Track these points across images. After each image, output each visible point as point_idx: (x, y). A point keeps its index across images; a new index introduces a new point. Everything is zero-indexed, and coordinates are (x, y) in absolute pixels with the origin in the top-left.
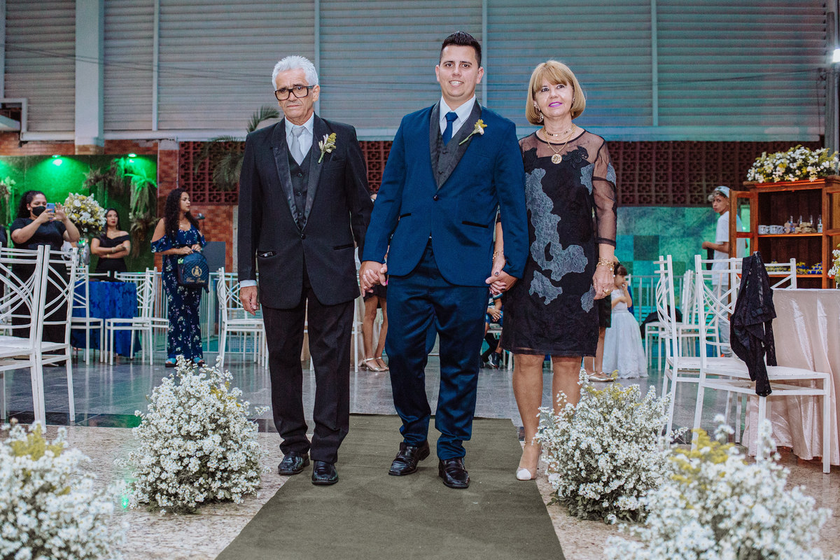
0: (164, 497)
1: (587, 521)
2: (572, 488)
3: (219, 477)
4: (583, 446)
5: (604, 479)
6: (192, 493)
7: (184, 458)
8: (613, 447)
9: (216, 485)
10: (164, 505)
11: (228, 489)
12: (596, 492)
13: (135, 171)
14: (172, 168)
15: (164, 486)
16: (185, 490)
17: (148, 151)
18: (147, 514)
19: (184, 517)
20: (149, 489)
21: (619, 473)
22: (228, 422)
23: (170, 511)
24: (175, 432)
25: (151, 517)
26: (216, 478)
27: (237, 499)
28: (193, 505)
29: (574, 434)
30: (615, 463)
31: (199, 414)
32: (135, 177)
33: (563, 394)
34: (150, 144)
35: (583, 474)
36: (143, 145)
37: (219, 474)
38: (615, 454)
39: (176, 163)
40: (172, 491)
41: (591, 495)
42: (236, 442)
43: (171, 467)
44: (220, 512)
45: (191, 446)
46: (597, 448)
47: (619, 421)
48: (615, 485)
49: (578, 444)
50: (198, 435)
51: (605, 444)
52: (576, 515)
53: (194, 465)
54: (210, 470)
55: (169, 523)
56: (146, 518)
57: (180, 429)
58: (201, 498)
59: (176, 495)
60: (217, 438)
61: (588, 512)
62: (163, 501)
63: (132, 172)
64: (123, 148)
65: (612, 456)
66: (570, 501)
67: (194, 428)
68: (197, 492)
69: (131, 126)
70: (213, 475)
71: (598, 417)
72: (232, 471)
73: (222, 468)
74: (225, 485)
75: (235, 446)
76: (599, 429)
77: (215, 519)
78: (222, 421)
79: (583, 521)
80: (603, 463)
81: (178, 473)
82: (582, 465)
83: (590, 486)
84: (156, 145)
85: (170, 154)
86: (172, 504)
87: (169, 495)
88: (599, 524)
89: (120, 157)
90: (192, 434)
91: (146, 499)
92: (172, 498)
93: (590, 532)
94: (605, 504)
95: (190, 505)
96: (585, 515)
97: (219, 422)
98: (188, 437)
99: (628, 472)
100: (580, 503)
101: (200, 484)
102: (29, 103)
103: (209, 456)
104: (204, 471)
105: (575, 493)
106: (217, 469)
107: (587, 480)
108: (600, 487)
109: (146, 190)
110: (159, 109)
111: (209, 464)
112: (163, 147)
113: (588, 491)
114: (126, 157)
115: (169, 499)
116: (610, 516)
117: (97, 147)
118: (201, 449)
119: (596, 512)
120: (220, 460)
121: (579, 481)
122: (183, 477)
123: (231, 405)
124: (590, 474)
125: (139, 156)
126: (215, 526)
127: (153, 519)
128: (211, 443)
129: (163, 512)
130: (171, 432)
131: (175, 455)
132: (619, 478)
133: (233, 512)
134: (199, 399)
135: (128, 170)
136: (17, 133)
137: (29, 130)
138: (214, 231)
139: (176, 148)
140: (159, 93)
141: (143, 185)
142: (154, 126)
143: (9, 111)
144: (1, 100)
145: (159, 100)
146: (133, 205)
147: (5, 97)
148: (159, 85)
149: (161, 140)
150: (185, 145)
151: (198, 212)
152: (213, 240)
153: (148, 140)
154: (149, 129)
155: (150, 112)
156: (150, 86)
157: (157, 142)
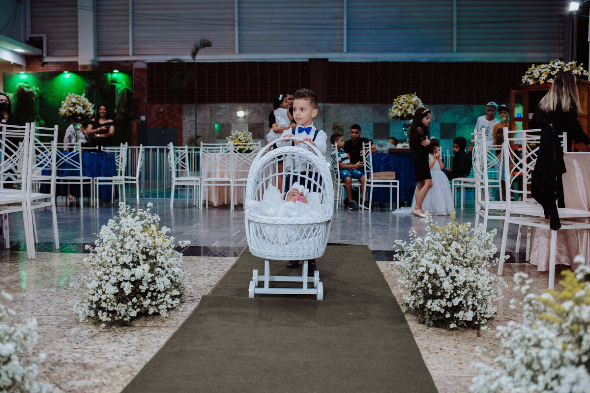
0: (105, 313)
1: (433, 329)
2: (421, 302)
3: (150, 296)
4: (432, 271)
5: (447, 296)
6: (126, 311)
7: (122, 282)
8: (454, 272)
9: (146, 303)
10: (104, 320)
11: (157, 306)
12: (441, 306)
13: (118, 82)
14: (142, 80)
15: (104, 305)
16: (121, 308)
17: (126, 68)
18: (92, 326)
19: (120, 328)
20: (94, 306)
21: (459, 292)
22: (156, 253)
23: (109, 325)
24: (114, 262)
25: (94, 330)
26: (147, 297)
27: (164, 313)
28: (128, 319)
29: (424, 262)
30: (455, 284)
31: (132, 249)
32: (118, 86)
33: (414, 231)
34: (127, 64)
35: (430, 292)
36: (123, 64)
37: (149, 294)
38: (455, 277)
39: (145, 77)
40: (111, 309)
41: (438, 309)
42: (163, 269)
43: (111, 290)
44: (149, 324)
45: (127, 273)
46: (441, 273)
47: (457, 250)
48: (456, 302)
49: (428, 269)
50: (131, 265)
51: (447, 269)
52: (424, 323)
53: (128, 288)
54: (142, 291)
55: (107, 335)
56: (90, 330)
57: (117, 259)
58: (134, 313)
59: (114, 312)
60: (147, 267)
61: (434, 321)
62: (103, 317)
63: (116, 82)
64: (110, 67)
65: (453, 278)
66: (420, 312)
67: (127, 259)
68: (130, 309)
69: (115, 52)
70: (144, 295)
71: (442, 248)
72: (159, 292)
73: (152, 289)
74: (154, 303)
75: (162, 272)
76: (443, 258)
77: (145, 330)
78: (152, 253)
79: (430, 328)
80: (447, 285)
81: (115, 295)
82: (429, 285)
83: (437, 301)
84: (132, 65)
85: (141, 70)
86: (110, 320)
87: (109, 312)
88: (443, 331)
89: (107, 72)
90: (127, 263)
91: (92, 313)
92: (110, 315)
93: (436, 337)
94: (448, 316)
95: (125, 319)
96: (431, 323)
97: (150, 254)
98: (125, 266)
99: (466, 291)
100: (427, 313)
101: (133, 303)
102: (48, 37)
103: (141, 280)
104: (136, 292)
105: (423, 306)
106: (148, 290)
107: (434, 297)
108: (444, 303)
109: (125, 94)
110: (133, 41)
111: (141, 287)
112: (136, 65)
113: (434, 305)
114: (112, 72)
115: (108, 316)
116: (452, 326)
117: (93, 66)
118: (133, 275)
119: (440, 321)
120: (149, 283)
121: (427, 297)
122: (121, 297)
123: (159, 241)
124: (436, 293)
125: (121, 71)
126: (143, 337)
127: (95, 331)
128: (142, 271)
129: (103, 325)
130: (111, 262)
131: (113, 280)
132: (458, 295)
133: (160, 324)
134: (133, 236)
135: (112, 81)
136: (40, 57)
137: (48, 55)
138: (170, 121)
139: (144, 66)
140: (133, 30)
141: (123, 91)
142: (131, 53)
143: (35, 42)
144: (29, 35)
145: (133, 36)
146: (117, 104)
147: (32, 33)
148: (133, 25)
149: (135, 61)
150: (150, 65)
151: (160, 108)
152: (170, 126)
153: (126, 62)
154: (128, 55)
155: (128, 43)
156: (127, 26)
157: (132, 63)
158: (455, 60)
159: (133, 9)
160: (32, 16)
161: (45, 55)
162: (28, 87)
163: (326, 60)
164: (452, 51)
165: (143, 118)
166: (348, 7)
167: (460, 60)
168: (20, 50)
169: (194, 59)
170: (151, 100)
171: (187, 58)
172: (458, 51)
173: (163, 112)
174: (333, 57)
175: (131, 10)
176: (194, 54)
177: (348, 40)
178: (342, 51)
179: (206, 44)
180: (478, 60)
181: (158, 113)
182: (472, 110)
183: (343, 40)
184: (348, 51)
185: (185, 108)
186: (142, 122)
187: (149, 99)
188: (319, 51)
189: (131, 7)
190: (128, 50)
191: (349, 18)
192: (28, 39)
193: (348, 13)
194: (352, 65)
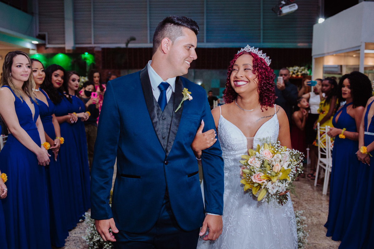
13: (87, 59)
14: (99, 57)
17: (91, 51)
32: (88, 61)
34: (91, 49)
36: (89, 49)
39: (100, 55)
64: (83, 50)
85: (98, 52)
89: (82, 54)
102: (48, 34)
109: (92, 65)
110: (94, 36)
112: (96, 49)
114: (84, 53)
117: (73, 50)
125: (89, 53)
135: (85, 59)
136: (44, 45)
137: (49, 43)
139: (100, 50)
140: (94, 31)
141: (90, 64)
142: (93, 42)
143: (41, 37)
144: (38, 33)
145: (94, 33)
146: (87, 70)
147: (40, 31)
148: (94, 28)
149: (95, 47)
150: (104, 49)
153: (91, 47)
154: (91, 43)
155: (91, 37)
156: (91, 28)
157: (93, 48)
158: (262, 47)
159: (94, 19)
160: (40, 23)
161: (47, 43)
164: (260, 42)
166: (207, 19)
167: (264, 47)
168: (36, 42)
169: (127, 46)
171: (123, 46)
172: (264, 42)
174: (199, 45)
175: (92, 20)
176: (127, 44)
177: (207, 36)
178: (204, 42)
179: (133, 39)
183: (203, 36)
184: (207, 42)
185: (122, 71)
187: (103, 67)
189: (92, 18)
190: (91, 40)
191: (207, 24)
192: (37, 35)
193: (207, 22)
194: (209, 49)
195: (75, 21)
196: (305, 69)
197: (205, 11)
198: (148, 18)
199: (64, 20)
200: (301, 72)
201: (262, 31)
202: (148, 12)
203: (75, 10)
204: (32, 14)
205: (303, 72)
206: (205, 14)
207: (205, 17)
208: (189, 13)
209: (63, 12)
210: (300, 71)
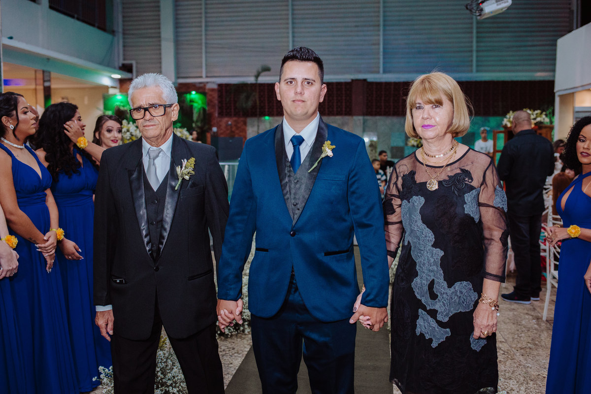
13: (195, 101)
14: (214, 98)
17: (201, 89)
32: (195, 105)
34: (202, 85)
36: (198, 85)
39: (216, 95)
63: (193, 102)
64: (189, 88)
69: (191, 75)
84: (205, 85)
85: (213, 90)
89: (187, 93)
102: (137, 63)
109: (202, 111)
110: (206, 65)
112: (209, 86)
114: (190, 93)
125: (197, 92)
135: (192, 101)
138: (237, 132)
139: (215, 87)
140: (206, 57)
141: (200, 109)
142: (204, 75)
143: (127, 68)
144: (122, 62)
145: (206, 61)
146: (195, 118)
147: (124, 59)
148: (206, 52)
149: (207, 83)
150: (220, 85)
151: (228, 121)
152: (237, 136)
153: (201, 83)
154: (201, 77)
155: (201, 67)
156: (201, 53)
157: (205, 84)
158: (474, 79)
159: (206, 39)
160: (124, 46)
161: (134, 77)
162: (123, 106)
163: (365, 80)
164: (471, 71)
165: (215, 129)
166: (384, 35)
167: (478, 79)
168: (118, 76)
169: (257, 80)
170: (221, 114)
171: (251, 80)
172: (477, 71)
173: (231, 125)
174: (371, 77)
175: (204, 41)
176: (257, 76)
178: (378, 72)
179: (266, 69)
180: (495, 79)
181: (227, 125)
182: (489, 121)
183: (379, 63)
184: (385, 72)
185: (249, 120)
186: (214, 133)
187: (219, 114)
188: (360, 72)
189: (203, 37)
190: (201, 72)
191: (384, 44)
192: (120, 65)
193: (384, 40)
194: (388, 84)
195: (177, 43)
196: (541, 113)
197: (381, 23)
198: (290, 35)
199: (160, 41)
200: (535, 119)
201: (474, 54)
202: (290, 26)
203: (177, 25)
204: (113, 32)
205: (539, 119)
206: (381, 28)
207: (381, 33)
208: (356, 26)
209: (159, 28)
210: (532, 117)
